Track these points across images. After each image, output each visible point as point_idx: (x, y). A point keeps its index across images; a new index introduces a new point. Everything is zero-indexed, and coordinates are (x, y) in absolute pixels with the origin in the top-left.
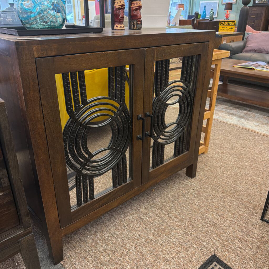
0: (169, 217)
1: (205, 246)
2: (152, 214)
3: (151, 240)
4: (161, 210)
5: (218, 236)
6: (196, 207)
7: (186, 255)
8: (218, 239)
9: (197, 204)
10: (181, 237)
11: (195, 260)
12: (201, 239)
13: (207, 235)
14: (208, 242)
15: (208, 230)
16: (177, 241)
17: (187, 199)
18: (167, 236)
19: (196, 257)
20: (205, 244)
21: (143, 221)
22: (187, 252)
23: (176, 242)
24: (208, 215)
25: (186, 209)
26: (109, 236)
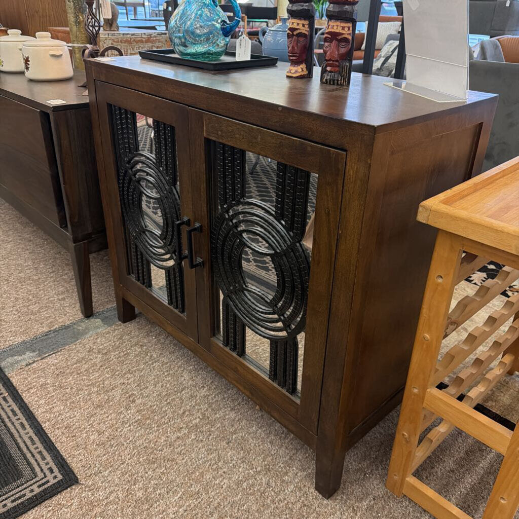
0: (181, 428)
1: (101, 473)
2: (190, 404)
3: (134, 401)
4: (201, 417)
5: (117, 500)
6: (208, 476)
7: (91, 442)
8: (112, 498)
9: (217, 482)
10: (129, 439)
11: (78, 452)
12: (117, 469)
13: (124, 481)
14: (110, 479)
15: (137, 486)
16: (122, 433)
17: (231, 465)
18: (136, 421)
19: (84, 455)
20: (106, 473)
21: (175, 392)
22: (97, 445)
23: (120, 431)
24: (179, 495)
25: (200, 457)
26: (151, 356)
